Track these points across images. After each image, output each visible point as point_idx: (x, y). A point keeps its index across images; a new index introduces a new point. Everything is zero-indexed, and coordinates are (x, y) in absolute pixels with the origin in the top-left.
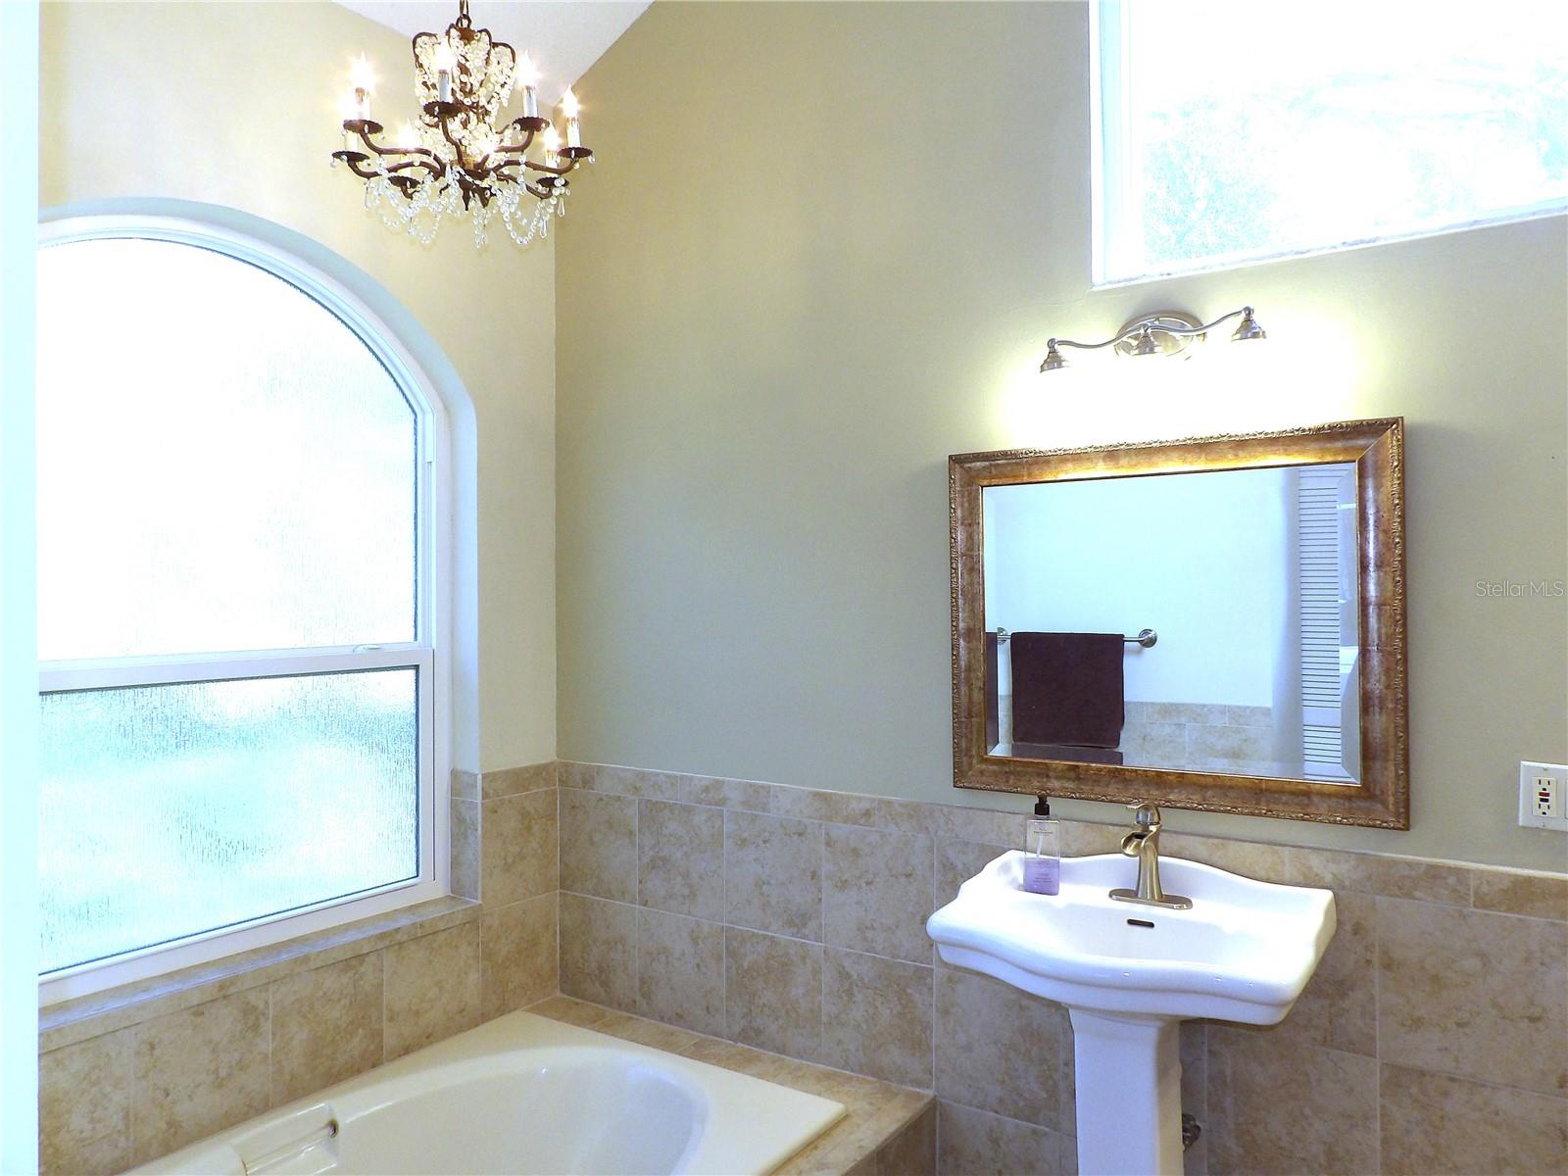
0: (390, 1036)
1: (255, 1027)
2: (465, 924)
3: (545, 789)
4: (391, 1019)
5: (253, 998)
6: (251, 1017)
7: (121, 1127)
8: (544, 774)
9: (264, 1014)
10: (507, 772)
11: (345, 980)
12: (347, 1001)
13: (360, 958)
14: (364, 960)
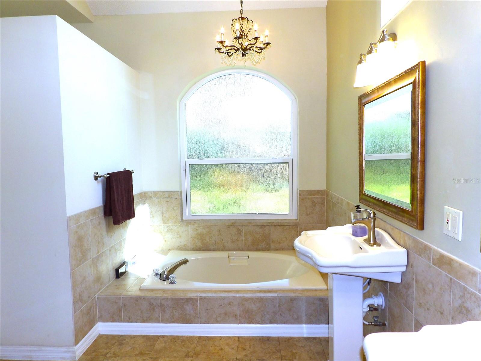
0: (272, 246)
1: (240, 234)
2: (293, 226)
3: (321, 197)
4: (272, 242)
5: (240, 228)
6: (239, 232)
7: (215, 243)
8: (321, 192)
9: (242, 232)
10: (307, 191)
11: (261, 230)
12: (261, 235)
13: (265, 226)
14: (265, 227)
